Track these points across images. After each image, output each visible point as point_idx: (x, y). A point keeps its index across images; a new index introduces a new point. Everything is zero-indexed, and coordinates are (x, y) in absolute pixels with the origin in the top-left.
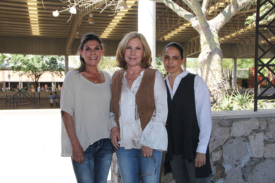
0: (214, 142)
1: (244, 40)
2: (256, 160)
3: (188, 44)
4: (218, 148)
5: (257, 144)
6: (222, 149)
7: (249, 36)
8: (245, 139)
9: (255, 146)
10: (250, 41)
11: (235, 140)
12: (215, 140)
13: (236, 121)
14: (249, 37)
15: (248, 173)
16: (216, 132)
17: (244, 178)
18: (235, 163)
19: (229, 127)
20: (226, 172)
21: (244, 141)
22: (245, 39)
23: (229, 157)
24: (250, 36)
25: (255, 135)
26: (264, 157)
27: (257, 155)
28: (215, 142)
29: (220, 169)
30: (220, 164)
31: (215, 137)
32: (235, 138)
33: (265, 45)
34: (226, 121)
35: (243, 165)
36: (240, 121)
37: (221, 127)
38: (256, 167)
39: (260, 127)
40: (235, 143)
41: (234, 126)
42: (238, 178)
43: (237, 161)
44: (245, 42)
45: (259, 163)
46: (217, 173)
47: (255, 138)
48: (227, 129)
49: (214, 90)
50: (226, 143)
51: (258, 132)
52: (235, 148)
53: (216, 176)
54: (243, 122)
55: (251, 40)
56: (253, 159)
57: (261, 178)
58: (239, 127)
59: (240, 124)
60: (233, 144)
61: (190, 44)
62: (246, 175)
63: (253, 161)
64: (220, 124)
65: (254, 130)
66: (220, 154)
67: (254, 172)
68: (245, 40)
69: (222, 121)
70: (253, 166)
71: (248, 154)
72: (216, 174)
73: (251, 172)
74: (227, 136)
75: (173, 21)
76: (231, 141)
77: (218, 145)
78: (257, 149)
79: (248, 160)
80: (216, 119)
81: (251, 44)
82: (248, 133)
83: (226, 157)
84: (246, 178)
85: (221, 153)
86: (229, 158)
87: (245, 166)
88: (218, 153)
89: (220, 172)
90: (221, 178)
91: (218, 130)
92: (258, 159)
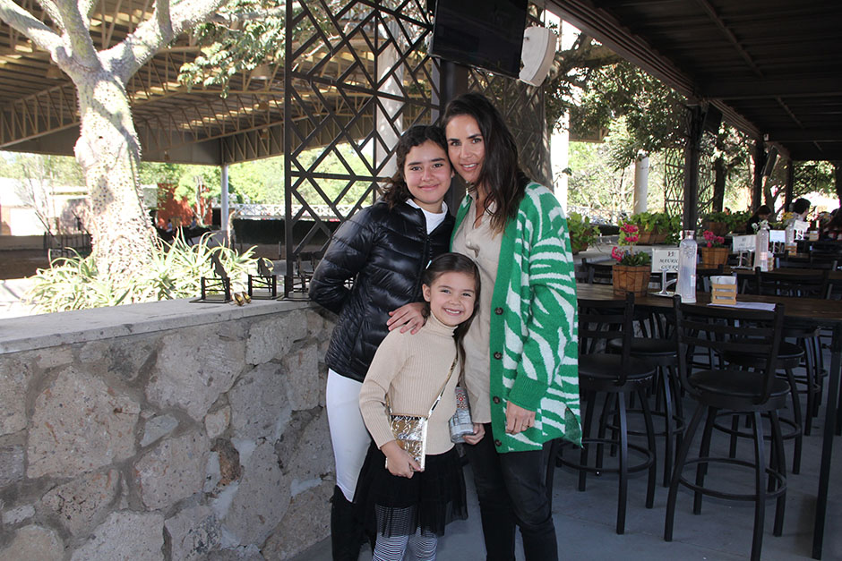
0: (209, 385)
1: (144, 117)
2: (303, 416)
4: (219, 402)
5: (305, 377)
6: (228, 404)
7: (155, 109)
8: (279, 367)
9: (301, 382)
10: (159, 121)
11: (259, 371)
12: (211, 380)
13: (258, 323)
14: (168, 108)
15: (290, 453)
16: (213, 358)
17: (281, 467)
18: (262, 433)
19: (242, 339)
20: (243, 461)
21: (279, 372)
22: (147, 115)
23: (246, 421)
24: (158, 109)
25: (301, 354)
26: (319, 406)
27: (307, 402)
28: (213, 384)
29: (228, 458)
30: (228, 442)
31: (212, 372)
32: (258, 367)
33: (190, 133)
34: (235, 325)
35: (278, 436)
36: (268, 322)
37: (223, 342)
38: (305, 433)
39: (310, 332)
40: (259, 381)
41: (253, 335)
42: (270, 469)
43: (266, 427)
44: (147, 124)
45: (309, 421)
46: (221, 470)
47: (300, 362)
48: (239, 345)
49: (122, 237)
50: (239, 385)
51: (305, 346)
52: (260, 393)
53: (219, 477)
54: (273, 323)
55: (161, 118)
56: (299, 414)
57: (315, 457)
58: (266, 337)
59: (267, 329)
60: (254, 383)
62: (284, 458)
63: (298, 420)
64: (222, 334)
65: (299, 341)
66: (226, 415)
67: (301, 447)
68: (148, 117)
69: (227, 326)
70: (300, 433)
71: (288, 404)
72: (219, 472)
73: (296, 448)
74: (239, 367)
76: (249, 376)
77: (219, 392)
78: (307, 389)
79: (288, 421)
80: (213, 320)
81: (160, 128)
82: (286, 351)
83: (240, 423)
84: (284, 466)
85: (229, 414)
86: (249, 422)
87: (282, 437)
88: (221, 413)
89: (229, 466)
90: (233, 482)
91: (217, 351)
92: (307, 413)
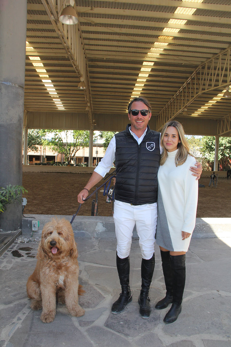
3: (222, 122)
61: (224, 121)
75: (195, 89)
